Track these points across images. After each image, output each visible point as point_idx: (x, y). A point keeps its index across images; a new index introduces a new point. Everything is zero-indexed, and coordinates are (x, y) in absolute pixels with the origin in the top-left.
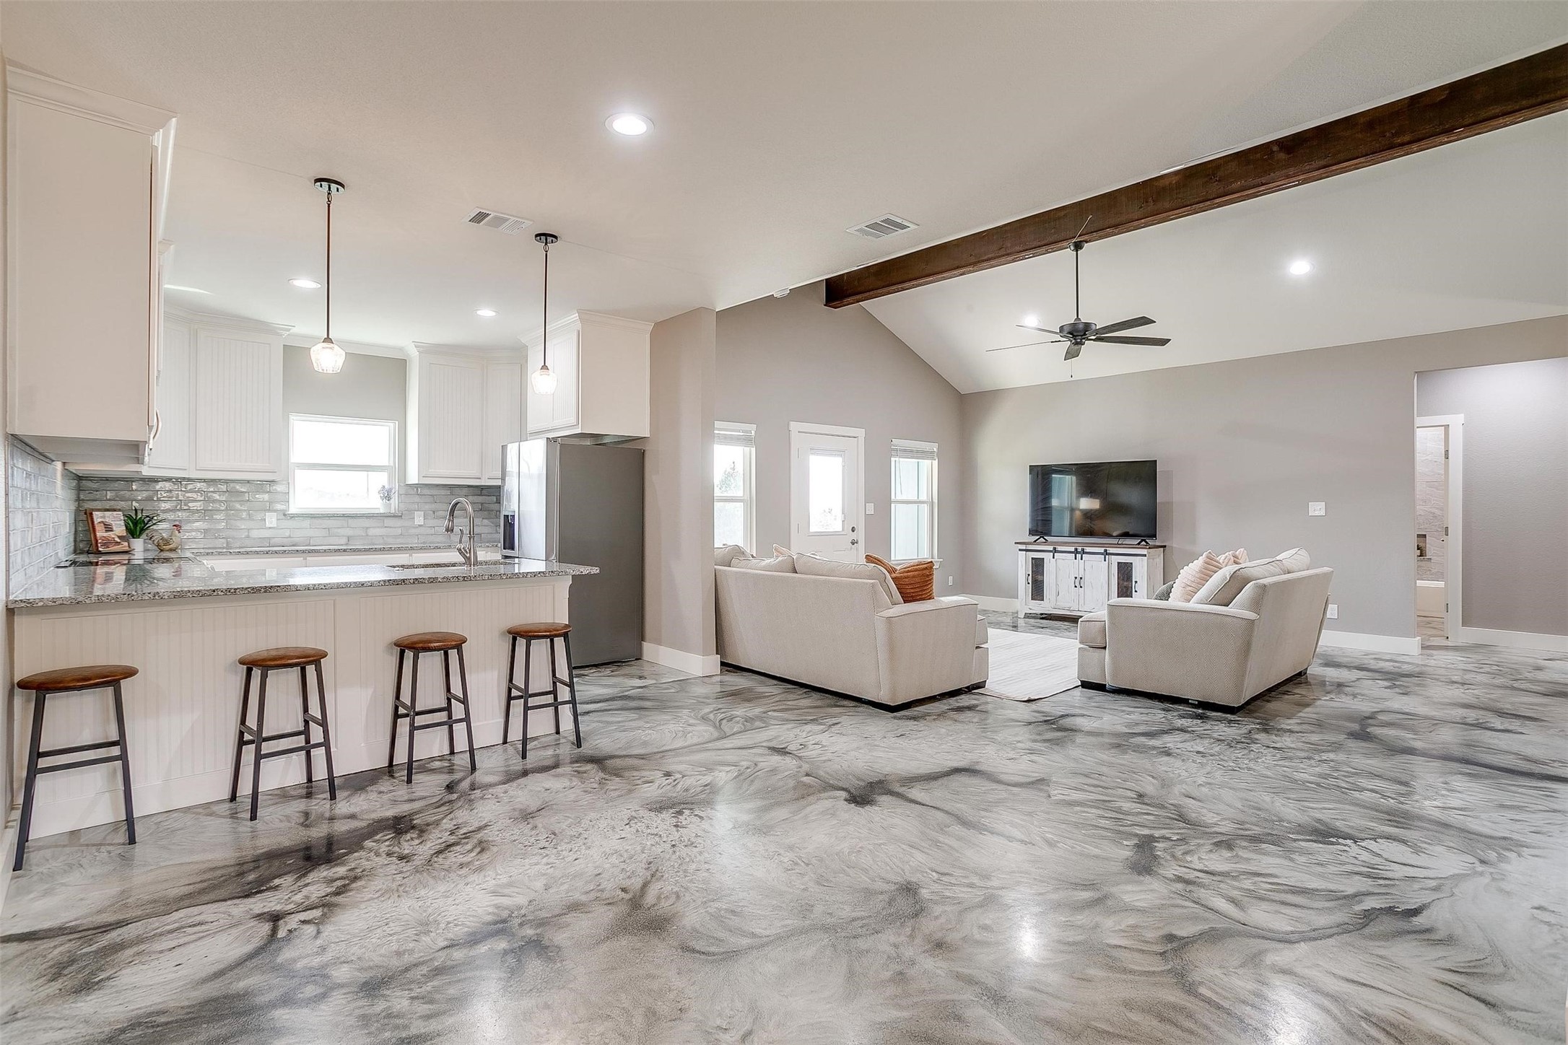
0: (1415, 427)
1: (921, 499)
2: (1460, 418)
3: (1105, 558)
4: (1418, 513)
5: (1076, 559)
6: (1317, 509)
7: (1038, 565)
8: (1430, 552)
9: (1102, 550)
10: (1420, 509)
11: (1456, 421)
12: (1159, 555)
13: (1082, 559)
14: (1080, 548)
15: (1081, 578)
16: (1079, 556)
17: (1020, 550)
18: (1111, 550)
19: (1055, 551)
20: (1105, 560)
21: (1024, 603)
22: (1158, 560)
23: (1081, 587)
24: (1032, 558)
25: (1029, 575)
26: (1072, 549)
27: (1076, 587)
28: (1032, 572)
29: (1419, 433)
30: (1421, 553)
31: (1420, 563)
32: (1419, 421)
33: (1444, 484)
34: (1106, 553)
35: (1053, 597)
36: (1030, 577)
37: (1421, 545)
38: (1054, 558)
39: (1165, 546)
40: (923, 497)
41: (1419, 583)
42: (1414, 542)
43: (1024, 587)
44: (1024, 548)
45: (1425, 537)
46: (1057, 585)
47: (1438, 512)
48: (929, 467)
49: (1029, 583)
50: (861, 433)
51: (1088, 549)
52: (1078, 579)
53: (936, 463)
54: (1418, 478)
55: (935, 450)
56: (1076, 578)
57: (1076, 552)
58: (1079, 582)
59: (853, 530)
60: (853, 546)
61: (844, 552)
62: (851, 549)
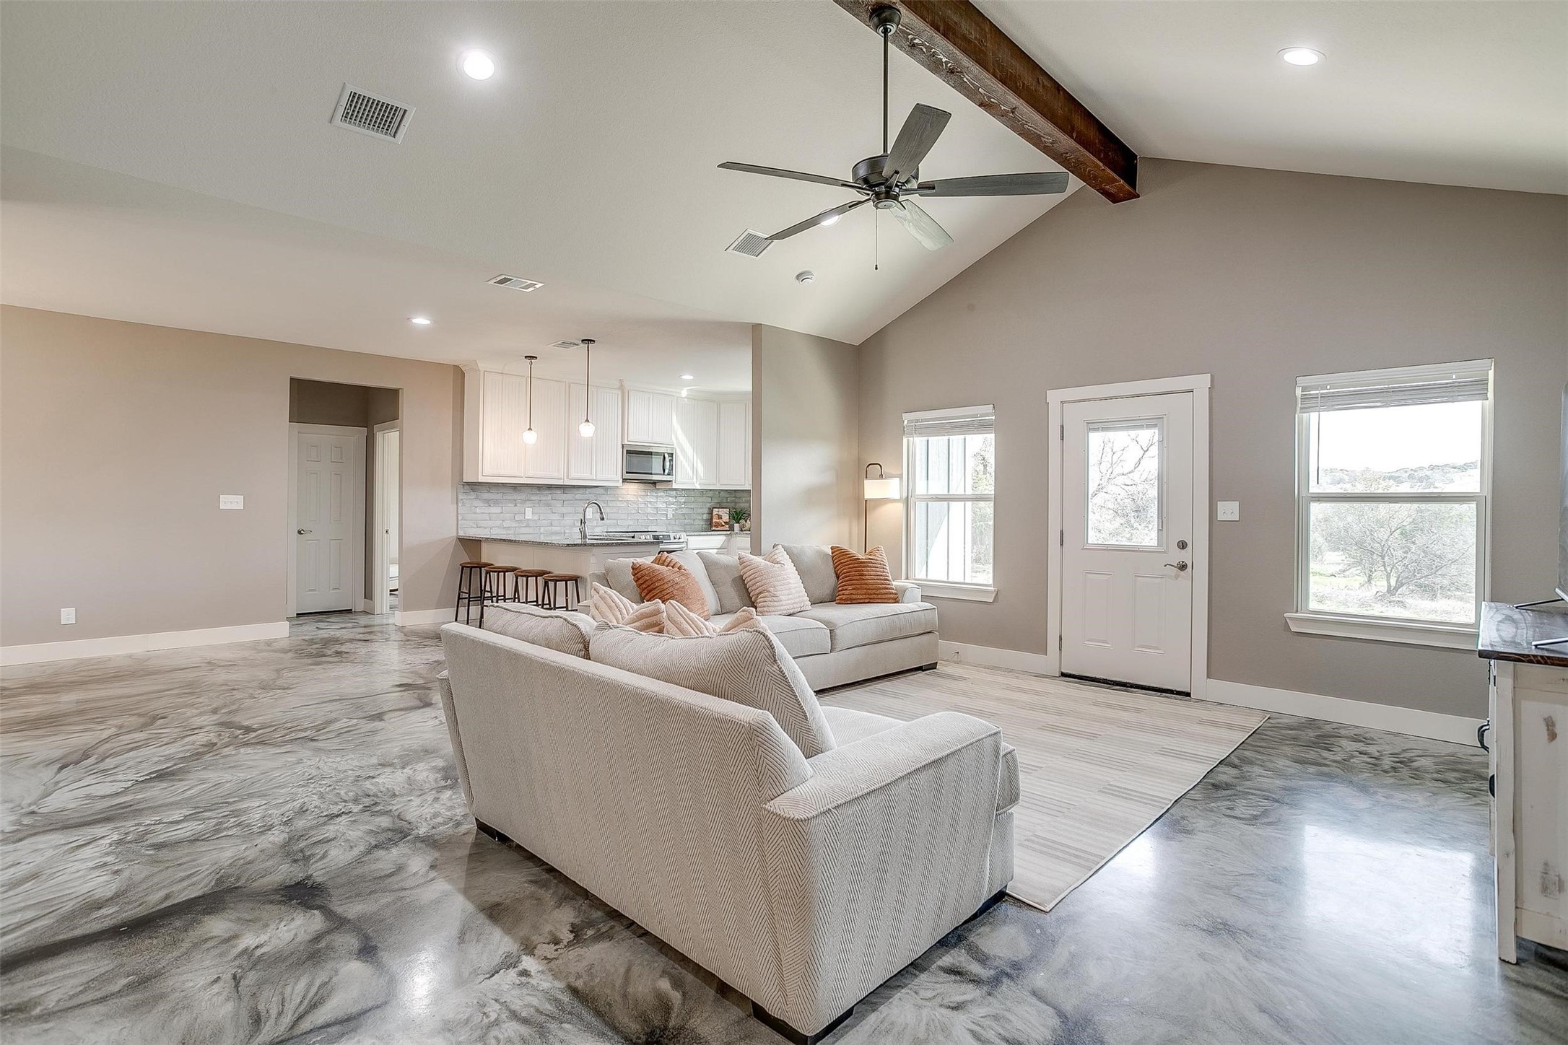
50: (1200, 381)
55: (1486, 375)
59: (1182, 546)
60: (1182, 573)
61: (1159, 580)
62: (1177, 577)
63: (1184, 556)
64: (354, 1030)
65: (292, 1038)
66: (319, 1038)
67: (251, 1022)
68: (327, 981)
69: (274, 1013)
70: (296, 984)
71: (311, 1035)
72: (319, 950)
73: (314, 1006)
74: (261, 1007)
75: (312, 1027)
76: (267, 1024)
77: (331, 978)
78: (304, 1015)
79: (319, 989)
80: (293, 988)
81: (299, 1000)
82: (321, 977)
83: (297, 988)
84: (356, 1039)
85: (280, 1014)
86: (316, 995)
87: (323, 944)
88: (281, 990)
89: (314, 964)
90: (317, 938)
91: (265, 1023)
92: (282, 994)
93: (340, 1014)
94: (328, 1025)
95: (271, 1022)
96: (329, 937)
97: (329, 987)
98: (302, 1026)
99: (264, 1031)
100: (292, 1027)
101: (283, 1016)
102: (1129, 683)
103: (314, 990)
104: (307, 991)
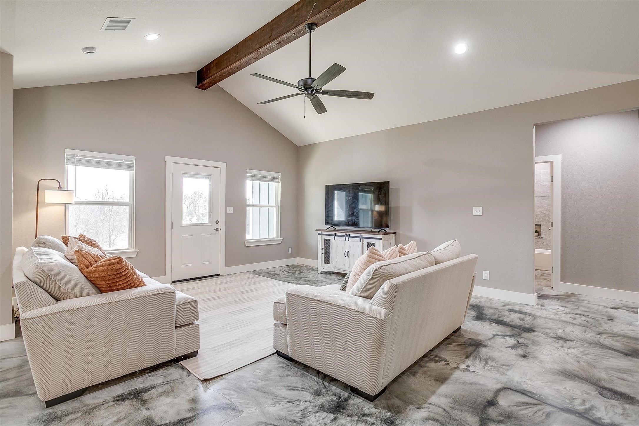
0: (534, 163)
1: (270, 204)
2: (559, 157)
3: (360, 240)
4: (537, 213)
5: (346, 240)
6: (478, 211)
7: (327, 243)
8: (543, 232)
9: (358, 235)
10: (537, 211)
11: (557, 158)
12: (392, 238)
13: (348, 240)
14: (348, 234)
15: (348, 252)
16: (347, 238)
17: (319, 234)
18: (364, 235)
19: (335, 235)
20: (360, 241)
21: (320, 265)
22: (391, 241)
23: (348, 257)
24: (325, 239)
25: (323, 249)
26: (344, 234)
27: (345, 257)
28: (325, 247)
29: (536, 166)
30: (538, 234)
31: (538, 240)
32: (536, 159)
33: (551, 198)
34: (361, 237)
35: (334, 263)
36: (324, 250)
37: (538, 230)
38: (335, 239)
39: (395, 233)
40: (273, 203)
41: (537, 251)
42: (534, 229)
43: (321, 256)
44: (321, 233)
45: (540, 226)
46: (336, 255)
47: (546, 213)
48: (275, 187)
49: (323, 254)
50: (223, 165)
51: (352, 235)
52: (347, 252)
53: (280, 184)
54: (536, 194)
55: (279, 177)
56: (346, 251)
57: (346, 236)
58: (347, 254)
59: (217, 222)
60: (217, 232)
61: (210, 236)
62: (215, 234)
63: (218, 226)
64: (524, 390)
65: (543, 402)
66: (535, 396)
67: (551, 416)
68: (515, 406)
69: (541, 412)
70: (525, 414)
71: (537, 398)
72: (505, 417)
73: (527, 404)
74: (544, 417)
75: (534, 400)
76: (546, 411)
77: (513, 406)
78: (533, 404)
79: (521, 406)
80: (528, 413)
81: (530, 409)
82: (515, 409)
83: (527, 412)
84: (526, 388)
85: (540, 410)
86: (524, 406)
87: (501, 418)
88: (533, 416)
89: (513, 414)
90: (500, 422)
91: (546, 412)
92: (533, 415)
93: (523, 396)
94: (529, 396)
95: (544, 411)
96: (496, 418)
97: (517, 404)
98: (537, 402)
99: (549, 410)
100: (539, 404)
101: (539, 409)
102: (200, 277)
103: (522, 407)
104: (525, 409)
